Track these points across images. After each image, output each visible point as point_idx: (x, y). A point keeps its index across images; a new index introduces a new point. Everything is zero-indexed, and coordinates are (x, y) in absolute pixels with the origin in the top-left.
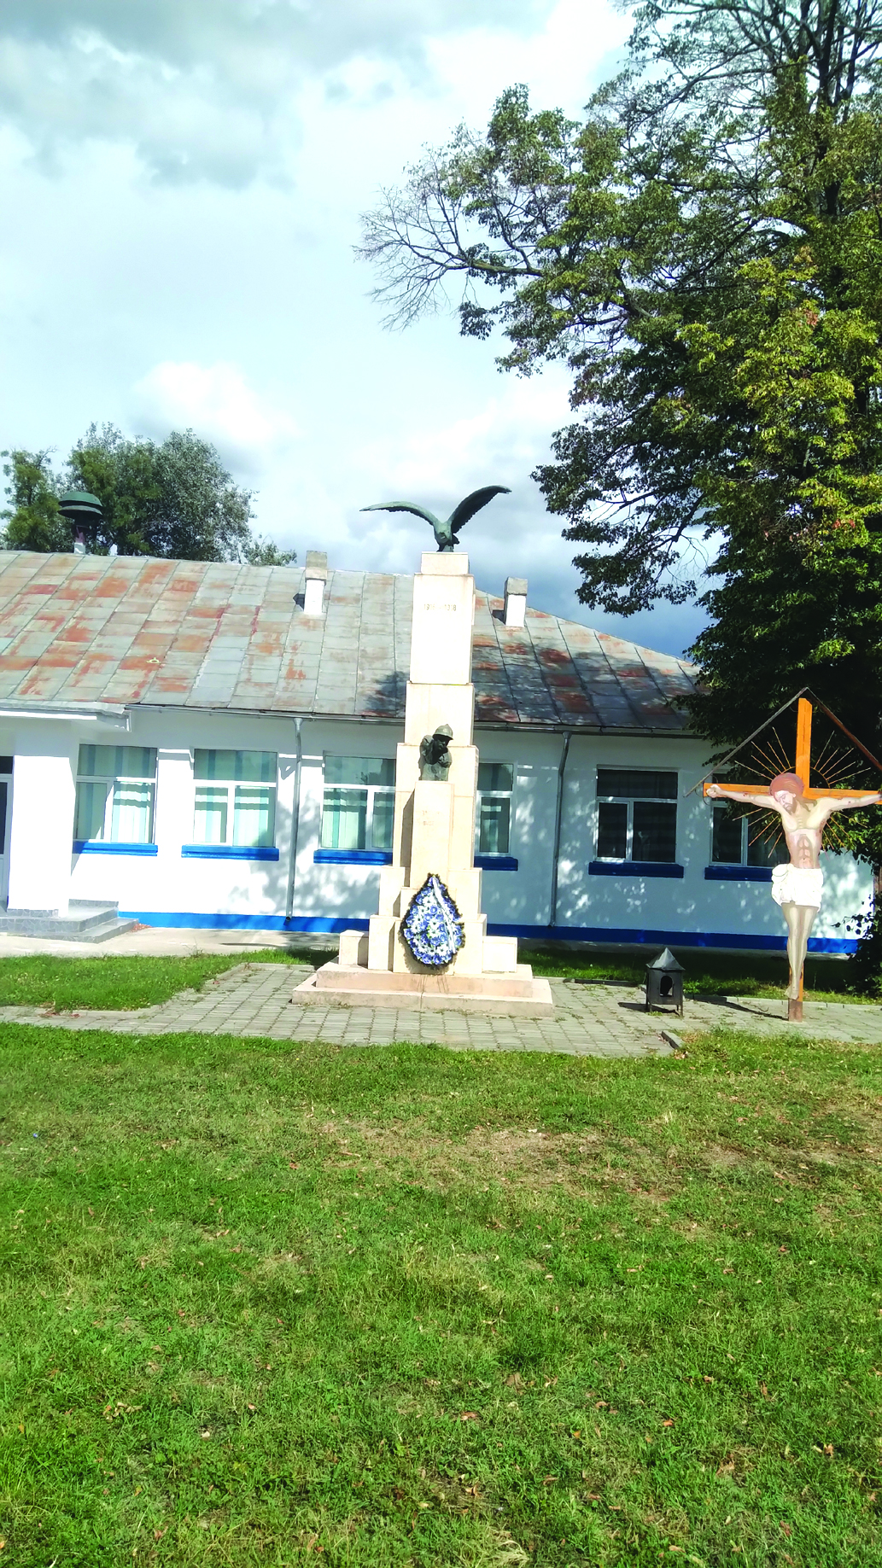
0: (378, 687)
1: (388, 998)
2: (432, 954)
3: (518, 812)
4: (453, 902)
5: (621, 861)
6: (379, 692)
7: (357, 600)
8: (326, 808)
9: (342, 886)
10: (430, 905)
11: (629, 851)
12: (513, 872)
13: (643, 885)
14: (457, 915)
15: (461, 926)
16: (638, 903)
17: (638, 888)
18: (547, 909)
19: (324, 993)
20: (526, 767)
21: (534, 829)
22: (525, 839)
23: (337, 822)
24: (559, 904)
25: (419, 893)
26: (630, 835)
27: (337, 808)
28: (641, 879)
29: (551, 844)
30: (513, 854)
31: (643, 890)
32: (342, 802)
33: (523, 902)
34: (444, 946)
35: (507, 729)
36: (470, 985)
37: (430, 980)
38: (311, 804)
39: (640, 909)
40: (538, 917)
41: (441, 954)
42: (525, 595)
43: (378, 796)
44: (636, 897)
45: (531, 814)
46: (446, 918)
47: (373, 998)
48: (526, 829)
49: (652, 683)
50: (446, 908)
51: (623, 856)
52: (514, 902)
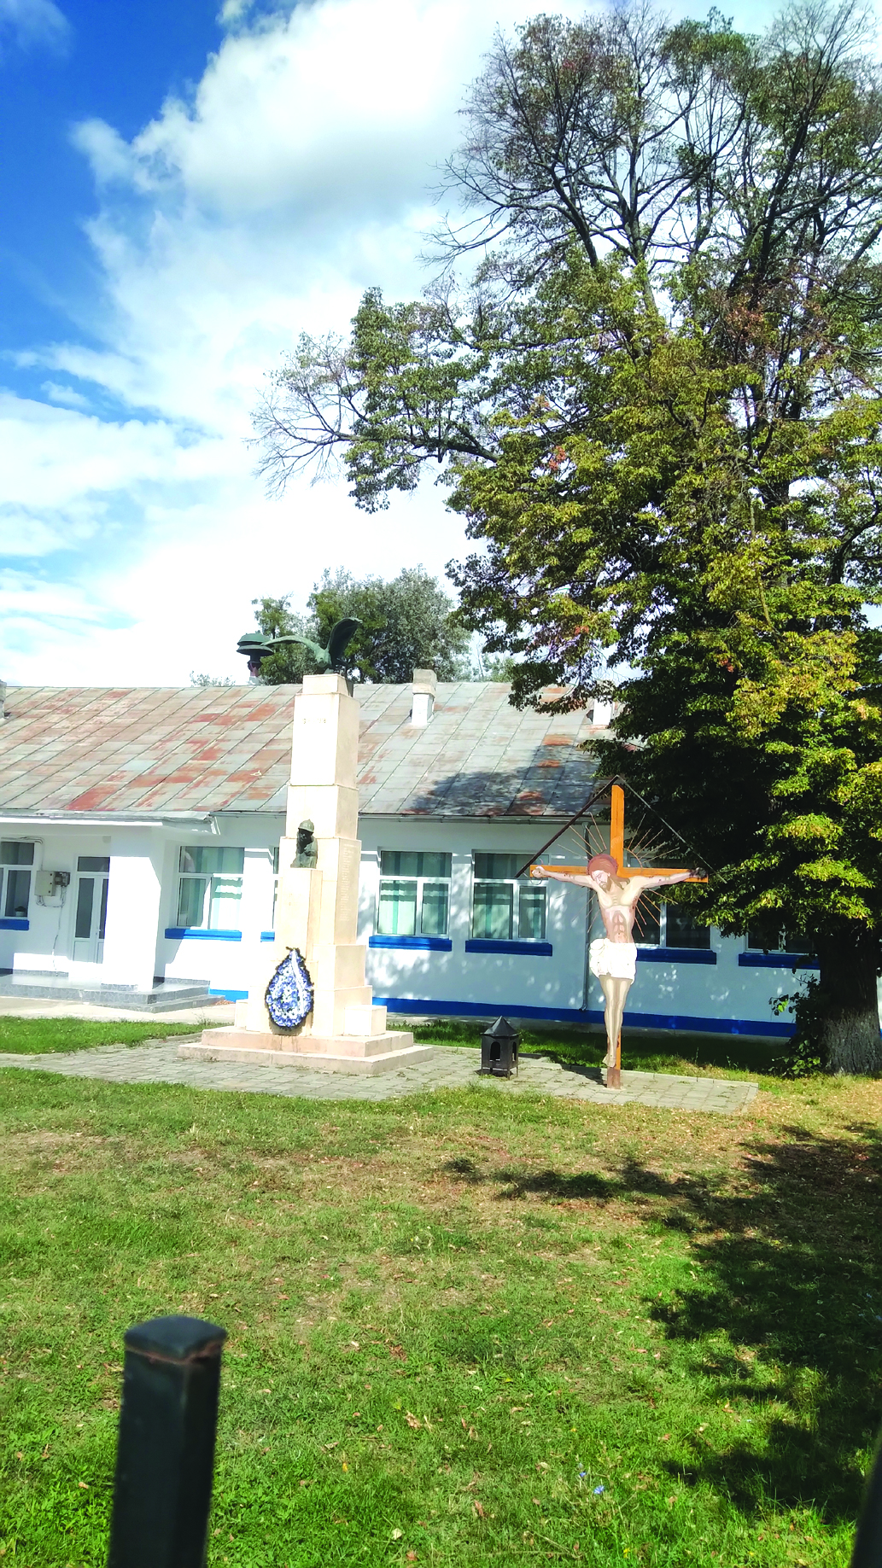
2: (285, 1017)
3: (552, 900)
5: (653, 947)
6: (432, 793)
7: (466, 709)
8: (383, 898)
9: (394, 971)
10: (288, 975)
11: (663, 938)
12: (547, 957)
13: (675, 972)
14: (310, 984)
15: (312, 993)
16: (670, 989)
17: (670, 974)
18: (581, 994)
20: (559, 857)
21: (567, 917)
22: (558, 925)
23: (396, 911)
24: (591, 989)
25: (282, 965)
26: (663, 922)
27: (396, 898)
28: (673, 965)
29: (583, 931)
30: (548, 940)
31: (675, 977)
32: (401, 893)
33: (557, 988)
34: (295, 1011)
35: (529, 822)
37: (287, 1040)
38: (367, 896)
39: (672, 995)
40: (572, 1001)
41: (291, 1017)
43: (427, 887)
44: (668, 983)
45: (564, 902)
46: (298, 986)
48: (559, 916)
51: (657, 941)
52: (548, 987)
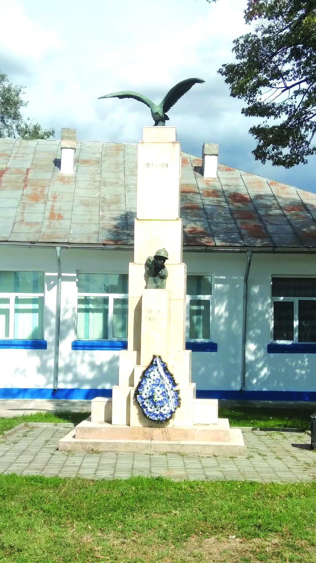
0: (115, 223)
1: (127, 445)
2: (158, 413)
3: (216, 310)
4: (172, 375)
5: (289, 343)
6: (116, 227)
7: (98, 162)
8: (80, 310)
9: (93, 366)
10: (155, 378)
11: (296, 335)
12: (215, 352)
13: (307, 359)
14: (174, 384)
15: (177, 392)
16: (303, 372)
17: (303, 361)
18: (239, 378)
19: (81, 443)
20: (222, 277)
21: (229, 321)
22: (222, 328)
23: (87, 320)
24: (247, 375)
25: (147, 369)
26: (296, 324)
27: (87, 311)
28: (305, 355)
29: (240, 331)
30: (213, 339)
31: (307, 363)
32: (91, 306)
33: (222, 373)
34: (166, 407)
35: (206, 251)
36: (185, 434)
37: (157, 431)
38: (70, 307)
39: (305, 377)
40: (233, 384)
41: (164, 412)
42: (217, 155)
43: (116, 301)
44: (302, 368)
45: (226, 310)
46: (166, 386)
47: (116, 445)
48: (222, 321)
49: (309, 215)
50: (166, 380)
51: (291, 338)
52: (215, 374)
